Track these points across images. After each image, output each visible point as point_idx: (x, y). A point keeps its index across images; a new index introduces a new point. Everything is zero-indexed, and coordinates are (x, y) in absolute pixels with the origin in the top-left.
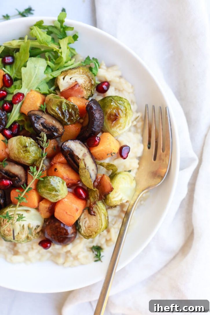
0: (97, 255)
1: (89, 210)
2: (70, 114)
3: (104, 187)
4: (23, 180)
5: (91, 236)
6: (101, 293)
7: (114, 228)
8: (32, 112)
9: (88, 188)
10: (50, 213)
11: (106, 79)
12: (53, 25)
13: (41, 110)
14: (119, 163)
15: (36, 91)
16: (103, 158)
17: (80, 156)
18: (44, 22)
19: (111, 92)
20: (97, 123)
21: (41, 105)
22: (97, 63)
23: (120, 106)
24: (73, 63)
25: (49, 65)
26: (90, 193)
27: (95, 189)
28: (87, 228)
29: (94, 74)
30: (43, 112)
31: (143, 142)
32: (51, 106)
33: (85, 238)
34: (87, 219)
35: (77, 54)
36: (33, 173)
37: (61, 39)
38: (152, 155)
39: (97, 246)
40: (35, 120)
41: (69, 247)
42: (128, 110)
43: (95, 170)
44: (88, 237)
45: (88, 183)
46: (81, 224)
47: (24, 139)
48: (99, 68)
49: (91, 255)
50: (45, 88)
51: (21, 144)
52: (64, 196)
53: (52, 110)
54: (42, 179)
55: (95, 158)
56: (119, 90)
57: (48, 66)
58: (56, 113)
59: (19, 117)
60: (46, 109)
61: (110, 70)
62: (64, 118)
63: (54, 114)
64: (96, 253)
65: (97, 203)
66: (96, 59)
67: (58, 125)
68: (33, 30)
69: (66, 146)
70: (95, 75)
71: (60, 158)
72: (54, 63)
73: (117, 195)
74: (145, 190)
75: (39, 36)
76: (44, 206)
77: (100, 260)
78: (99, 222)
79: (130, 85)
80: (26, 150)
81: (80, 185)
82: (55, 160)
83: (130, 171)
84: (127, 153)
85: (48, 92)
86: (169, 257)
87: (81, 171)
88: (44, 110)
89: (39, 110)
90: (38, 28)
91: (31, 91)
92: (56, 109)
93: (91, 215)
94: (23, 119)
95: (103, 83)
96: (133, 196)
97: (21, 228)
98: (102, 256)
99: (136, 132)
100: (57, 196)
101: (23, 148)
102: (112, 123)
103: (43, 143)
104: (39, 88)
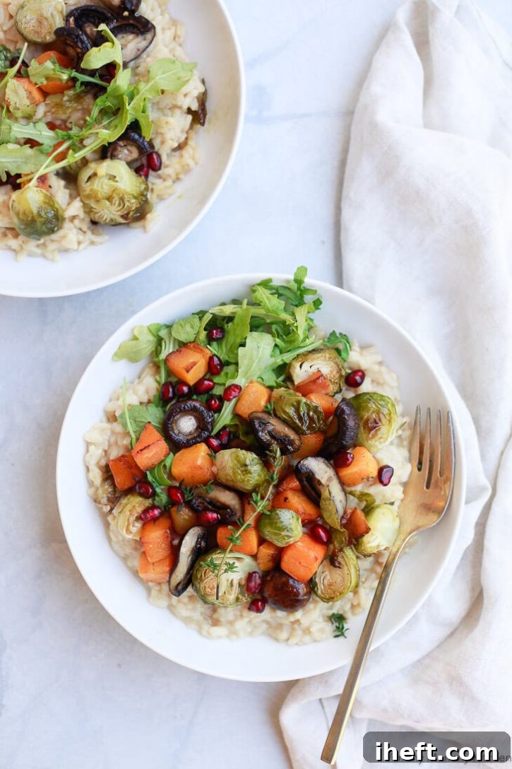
0: (338, 628)
1: (332, 560)
2: (311, 419)
3: (355, 526)
4: (239, 514)
5: (333, 598)
6: (347, 682)
7: (364, 588)
8: (255, 415)
9: (331, 527)
10: (273, 563)
11: (359, 367)
12: (285, 285)
13: (267, 412)
14: (377, 491)
15: (258, 382)
16: (354, 484)
17: (323, 481)
18: (273, 281)
19: (366, 387)
20: (350, 434)
21: (266, 404)
22: (349, 343)
23: (382, 409)
24: (313, 342)
25: (278, 344)
26: (333, 536)
27: (342, 530)
28: (326, 585)
29: (343, 359)
30: (269, 413)
31: (410, 460)
32: (283, 406)
33: (324, 601)
34: (327, 573)
35: (316, 326)
36: (256, 502)
37: (297, 306)
38: (424, 480)
39: (337, 614)
40: (260, 426)
41: (299, 614)
42: (392, 415)
43: (344, 502)
44: (329, 599)
45: (333, 519)
46: (317, 580)
47: (243, 454)
48: (351, 350)
49: (329, 628)
50: (271, 379)
51: (238, 461)
52: (298, 539)
53: (285, 412)
54: (268, 513)
55: (342, 483)
56: (378, 384)
57: (276, 345)
58: (290, 417)
59: (232, 420)
60: (274, 410)
61: (365, 352)
62: (302, 424)
63: (286, 417)
64: (337, 624)
65: (345, 550)
66: (345, 335)
67: (292, 435)
68: (257, 293)
69: (304, 465)
70: (345, 361)
71: (294, 482)
72: (283, 340)
73: (374, 537)
74: (414, 531)
75: (267, 301)
76: (266, 552)
77: (343, 634)
78: (346, 578)
79: (395, 377)
80: (246, 471)
81: (320, 523)
82: (285, 485)
83: (392, 504)
84: (389, 476)
85: (275, 384)
86: (444, 632)
87: (323, 503)
88: (272, 412)
89: (264, 412)
90: (263, 289)
91: (251, 382)
92: (291, 411)
93: (335, 566)
94: (238, 423)
95: (355, 372)
96: (396, 540)
97: (229, 584)
98: (347, 630)
99: (400, 445)
100: (289, 537)
101: (241, 467)
102: (370, 433)
103: (275, 461)
104: (262, 379)
